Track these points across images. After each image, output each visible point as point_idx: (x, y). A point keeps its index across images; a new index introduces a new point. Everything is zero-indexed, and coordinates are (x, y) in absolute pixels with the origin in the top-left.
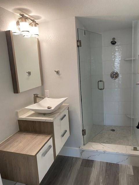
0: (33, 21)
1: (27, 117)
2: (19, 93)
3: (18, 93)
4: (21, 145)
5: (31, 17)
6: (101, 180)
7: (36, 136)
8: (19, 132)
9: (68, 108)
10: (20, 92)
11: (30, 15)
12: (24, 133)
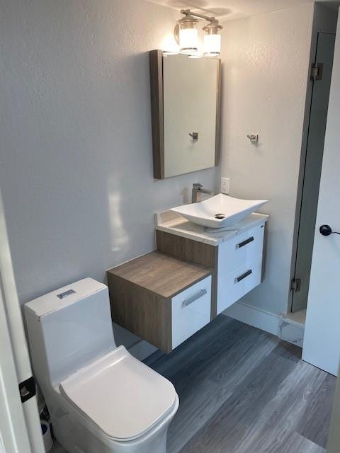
0: (212, 20)
1: (172, 227)
2: (164, 178)
3: (160, 178)
4: (151, 275)
5: (208, 11)
6: (308, 392)
7: (181, 266)
8: (154, 252)
9: (264, 224)
10: (166, 176)
11: (206, 8)
12: (163, 256)
